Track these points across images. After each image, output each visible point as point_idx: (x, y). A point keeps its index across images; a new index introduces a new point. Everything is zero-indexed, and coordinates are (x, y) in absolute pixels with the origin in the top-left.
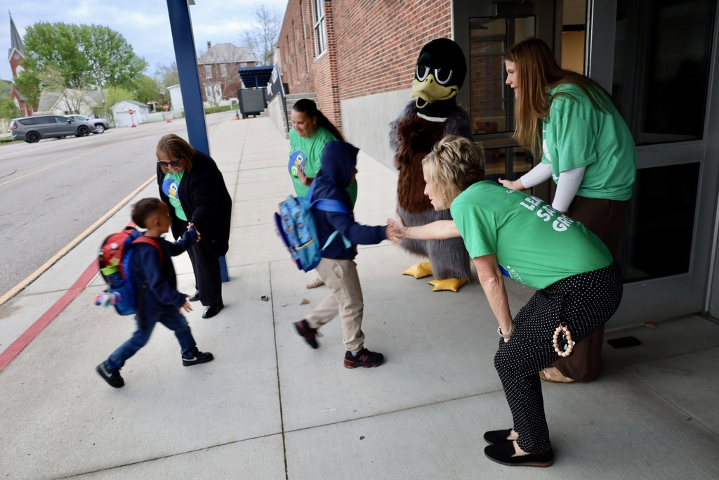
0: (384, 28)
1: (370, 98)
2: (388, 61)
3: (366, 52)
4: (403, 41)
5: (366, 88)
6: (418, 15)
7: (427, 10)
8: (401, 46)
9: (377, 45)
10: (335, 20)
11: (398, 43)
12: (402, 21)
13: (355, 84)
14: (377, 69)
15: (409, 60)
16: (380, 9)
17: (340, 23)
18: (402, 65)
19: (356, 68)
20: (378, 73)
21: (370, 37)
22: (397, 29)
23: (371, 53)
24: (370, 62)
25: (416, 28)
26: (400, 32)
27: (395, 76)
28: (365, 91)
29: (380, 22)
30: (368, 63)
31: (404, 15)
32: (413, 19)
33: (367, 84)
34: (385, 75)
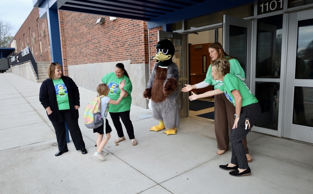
0: (101, 37)
1: (90, 65)
2: (103, 50)
3: (88, 45)
4: (113, 43)
5: (88, 60)
6: (123, 34)
7: (129, 32)
8: (112, 45)
9: (96, 43)
10: (65, 31)
11: (110, 43)
12: (112, 35)
13: (79, 59)
14: (96, 53)
15: (117, 50)
16: (99, 29)
17: (70, 32)
18: (113, 52)
19: (80, 52)
20: (97, 55)
21: (91, 40)
22: (110, 38)
23: (92, 46)
24: (90, 50)
25: (122, 38)
26: (111, 39)
27: (108, 56)
28: (87, 62)
29: (98, 34)
30: (89, 50)
31: (114, 33)
32: (120, 35)
33: (88, 59)
34: (101, 55)
